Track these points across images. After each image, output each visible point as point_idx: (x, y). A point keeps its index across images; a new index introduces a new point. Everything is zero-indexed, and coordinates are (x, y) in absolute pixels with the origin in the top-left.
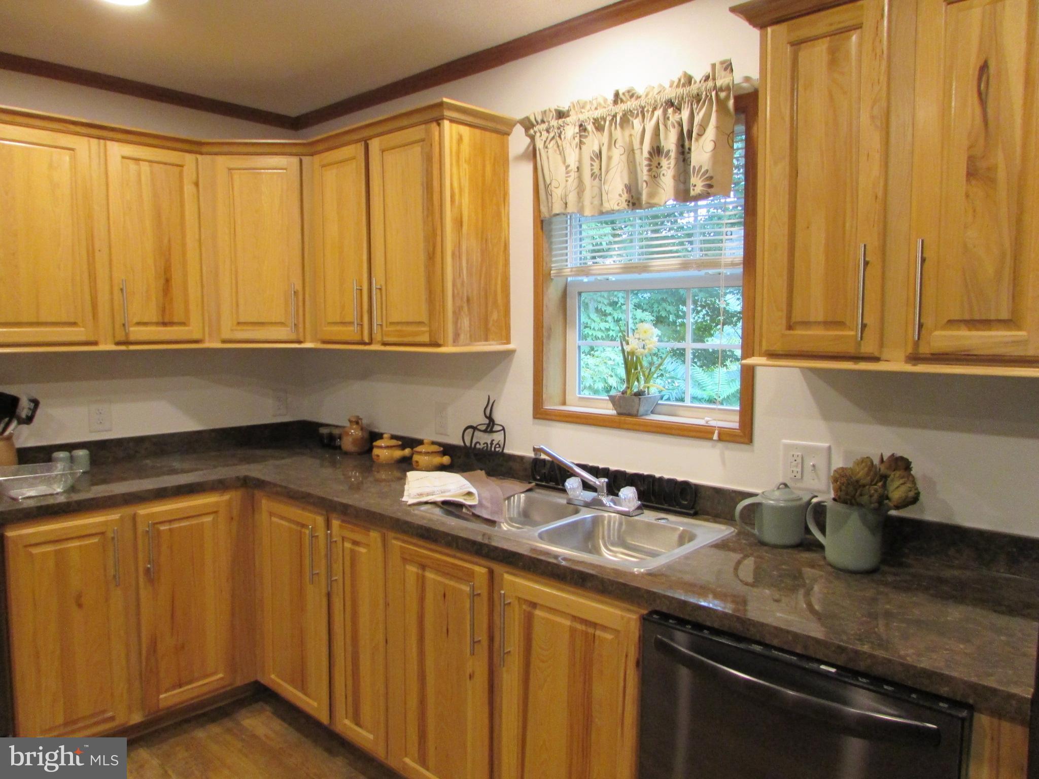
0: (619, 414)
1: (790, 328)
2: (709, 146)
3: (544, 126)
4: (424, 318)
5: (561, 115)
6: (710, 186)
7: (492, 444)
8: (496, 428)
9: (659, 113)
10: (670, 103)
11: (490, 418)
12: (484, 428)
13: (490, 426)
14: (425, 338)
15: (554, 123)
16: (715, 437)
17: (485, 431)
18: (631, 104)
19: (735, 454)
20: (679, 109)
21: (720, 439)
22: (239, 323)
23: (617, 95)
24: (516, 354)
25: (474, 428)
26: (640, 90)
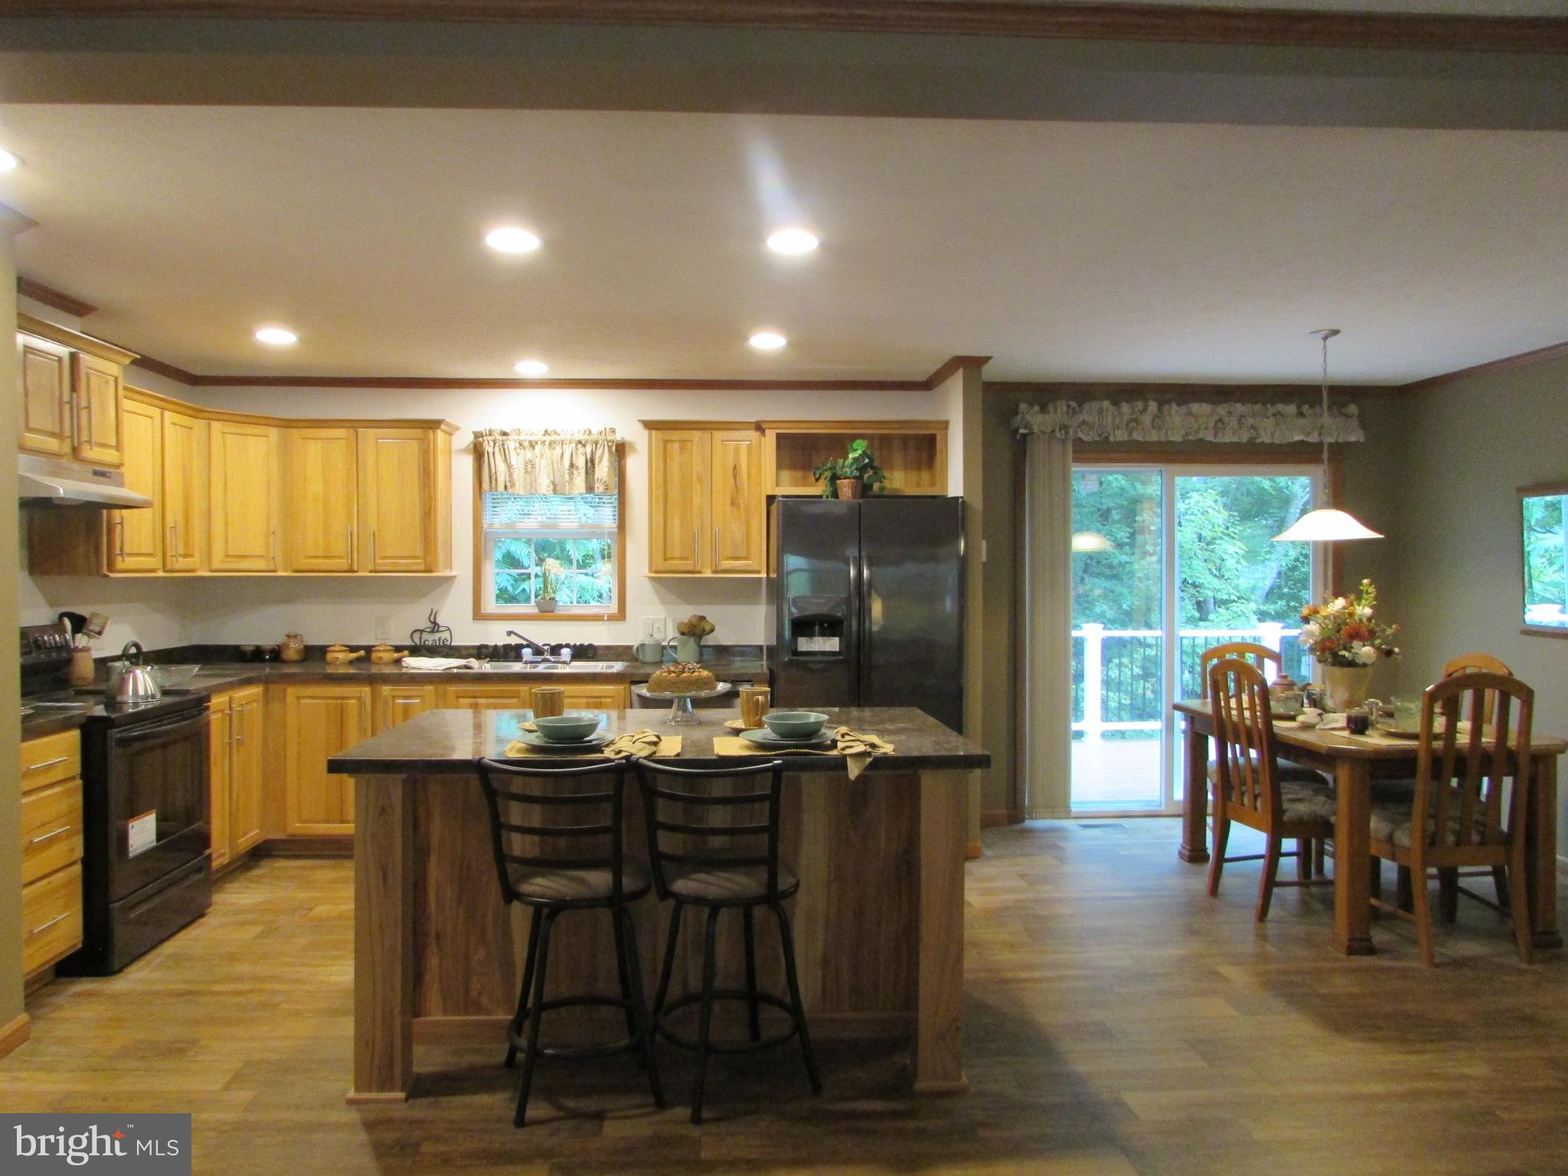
0: (541, 612)
1: (665, 560)
2: (606, 469)
3: (492, 438)
4: (419, 553)
5: (505, 434)
6: (607, 489)
7: (439, 640)
8: (441, 629)
9: (573, 445)
10: (580, 442)
11: (435, 623)
12: (429, 630)
13: (435, 627)
14: (422, 567)
15: (500, 438)
16: (606, 618)
17: (432, 632)
18: (553, 438)
19: (617, 626)
20: (584, 446)
21: (608, 620)
22: (227, 556)
23: (546, 431)
24: (457, 579)
25: (422, 631)
26: (559, 431)
